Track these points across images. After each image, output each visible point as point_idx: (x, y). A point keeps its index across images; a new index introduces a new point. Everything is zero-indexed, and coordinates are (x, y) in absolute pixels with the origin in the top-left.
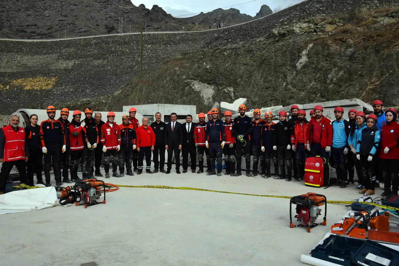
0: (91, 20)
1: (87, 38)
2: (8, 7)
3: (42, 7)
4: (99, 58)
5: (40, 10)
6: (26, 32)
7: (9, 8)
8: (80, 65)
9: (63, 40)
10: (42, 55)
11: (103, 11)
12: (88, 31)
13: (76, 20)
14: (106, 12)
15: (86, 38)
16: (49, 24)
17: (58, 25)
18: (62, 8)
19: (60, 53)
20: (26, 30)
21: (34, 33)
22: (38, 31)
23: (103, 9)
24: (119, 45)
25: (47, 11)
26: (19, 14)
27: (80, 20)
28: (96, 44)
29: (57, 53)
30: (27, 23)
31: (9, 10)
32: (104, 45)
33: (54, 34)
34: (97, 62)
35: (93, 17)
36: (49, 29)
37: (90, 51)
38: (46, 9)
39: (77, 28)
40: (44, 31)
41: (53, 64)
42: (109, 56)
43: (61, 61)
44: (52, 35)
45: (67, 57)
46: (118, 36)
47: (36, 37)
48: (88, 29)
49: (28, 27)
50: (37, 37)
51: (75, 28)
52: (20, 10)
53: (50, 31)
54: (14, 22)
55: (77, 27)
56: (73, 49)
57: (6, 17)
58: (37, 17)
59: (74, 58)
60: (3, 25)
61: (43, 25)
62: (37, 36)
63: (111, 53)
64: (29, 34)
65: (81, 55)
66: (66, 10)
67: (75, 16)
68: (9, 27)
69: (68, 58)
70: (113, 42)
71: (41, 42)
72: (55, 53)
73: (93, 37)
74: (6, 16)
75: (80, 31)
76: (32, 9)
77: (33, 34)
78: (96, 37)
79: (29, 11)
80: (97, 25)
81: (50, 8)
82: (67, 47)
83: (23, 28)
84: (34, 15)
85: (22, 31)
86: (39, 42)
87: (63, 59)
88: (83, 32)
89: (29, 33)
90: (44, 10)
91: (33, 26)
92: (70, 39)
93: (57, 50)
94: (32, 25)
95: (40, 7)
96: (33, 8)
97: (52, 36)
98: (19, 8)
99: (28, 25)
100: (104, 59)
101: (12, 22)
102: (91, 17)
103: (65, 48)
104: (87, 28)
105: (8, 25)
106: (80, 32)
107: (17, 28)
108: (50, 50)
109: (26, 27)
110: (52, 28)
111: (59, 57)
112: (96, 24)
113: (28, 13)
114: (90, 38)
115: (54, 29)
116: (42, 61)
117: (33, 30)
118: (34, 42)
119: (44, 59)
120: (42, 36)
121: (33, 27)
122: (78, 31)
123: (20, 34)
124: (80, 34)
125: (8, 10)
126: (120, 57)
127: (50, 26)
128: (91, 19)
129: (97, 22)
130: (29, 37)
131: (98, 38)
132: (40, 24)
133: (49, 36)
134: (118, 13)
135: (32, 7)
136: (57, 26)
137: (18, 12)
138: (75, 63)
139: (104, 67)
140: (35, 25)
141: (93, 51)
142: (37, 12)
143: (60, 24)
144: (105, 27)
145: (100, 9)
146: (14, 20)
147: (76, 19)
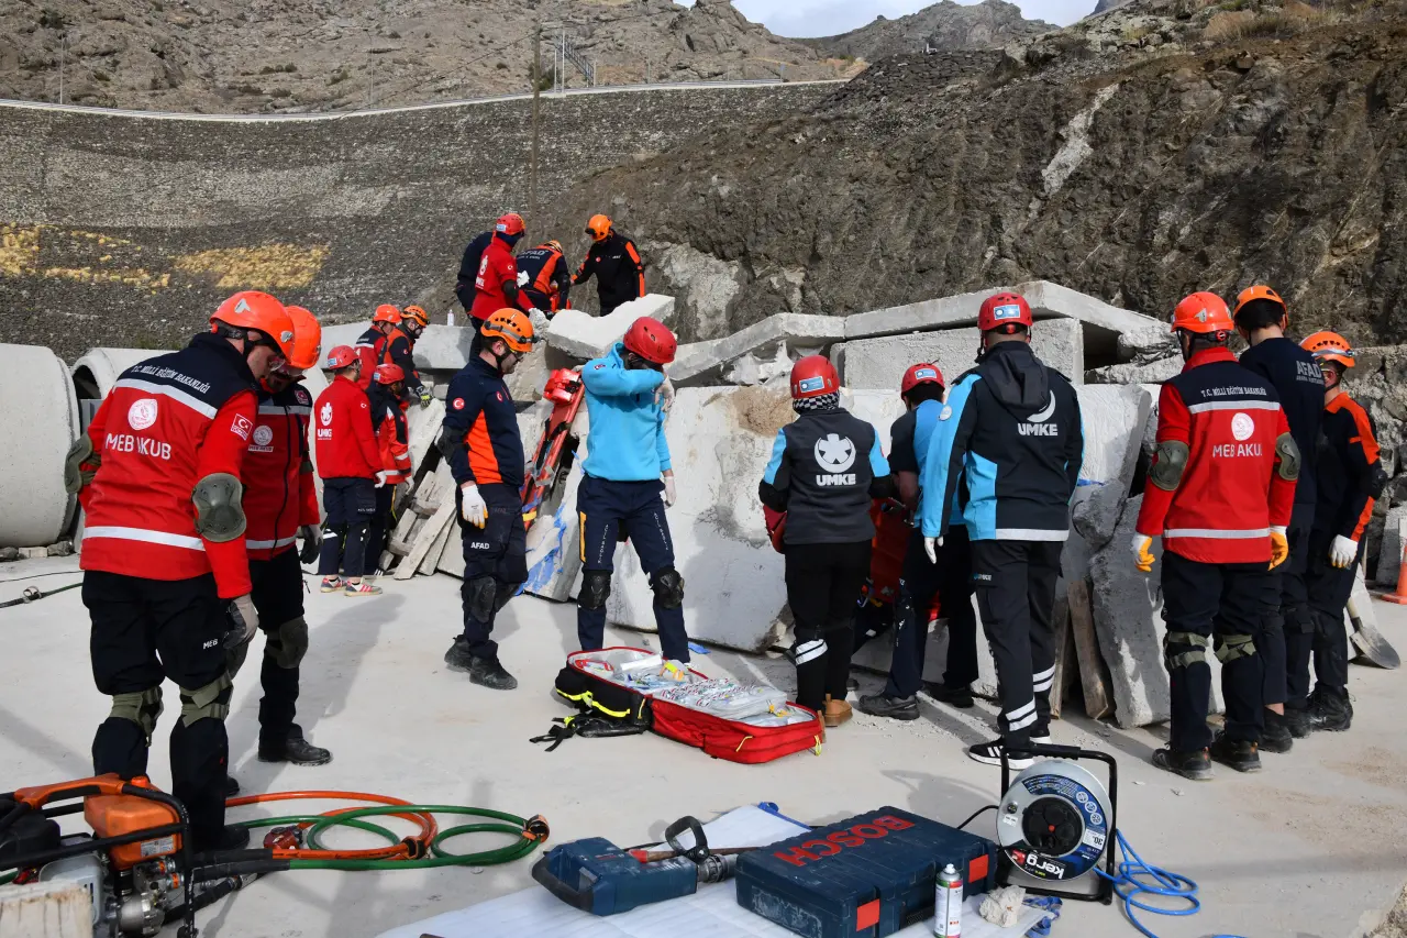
0: (481, 47)
1: (441, 109)
2: (204, 11)
3: (315, 7)
4: (479, 180)
5: (307, 16)
6: (258, 92)
7: (210, 15)
8: (414, 204)
9: (359, 117)
10: (285, 168)
11: (522, 18)
12: (467, 86)
13: (429, 49)
14: (534, 20)
15: (436, 109)
16: (336, 65)
17: (364, 67)
18: (383, 9)
19: (345, 160)
20: (259, 85)
21: (285, 94)
22: (298, 89)
23: (523, 10)
24: (550, 130)
25: (332, 21)
26: (240, 31)
27: (442, 47)
28: (470, 129)
29: (338, 159)
30: (264, 64)
31: (209, 19)
32: (497, 134)
33: (350, 97)
34: (470, 194)
35: (487, 39)
36: (335, 81)
37: (448, 155)
38: (329, 12)
39: (428, 78)
40: (320, 89)
41: (320, 200)
42: (512, 170)
43: (348, 190)
44: (342, 101)
45: (369, 177)
46: (549, 100)
47: (290, 110)
48: (467, 81)
49: (265, 76)
50: (294, 110)
51: (419, 78)
52: (242, 17)
53: (336, 88)
54: (221, 59)
55: (427, 74)
56: (391, 148)
57: (197, 45)
58: (299, 41)
59: (392, 179)
60: (185, 70)
61: (317, 67)
62: (293, 105)
63: (520, 160)
64: (269, 101)
65: (418, 168)
66: (398, 14)
67: (427, 36)
68: (207, 76)
69: (374, 177)
70: (528, 120)
71: (286, 123)
72: (332, 162)
73: (463, 106)
74: (196, 41)
75: (440, 85)
76: (284, 15)
77: (280, 101)
78: (472, 106)
79: (271, 19)
80: (501, 66)
81: (343, 9)
82: (371, 140)
83: (247, 78)
84: (288, 34)
85: (248, 90)
86: (279, 123)
87: (356, 181)
88: (449, 90)
89: (269, 97)
90: (322, 17)
91: (282, 71)
92: (385, 112)
93: (338, 150)
94: (279, 70)
95: (310, 8)
96: (286, 11)
97: (343, 105)
98: (240, 12)
99: (268, 70)
100: (496, 181)
101: (215, 59)
102: (481, 39)
103: (364, 144)
104: (462, 75)
105: (202, 72)
106: (440, 91)
107: (230, 78)
108: (314, 150)
109: (261, 77)
110: (345, 77)
111: (343, 175)
112: (497, 60)
113: (269, 27)
114: (451, 108)
115: (350, 82)
116: (285, 192)
117: (283, 86)
118: (263, 124)
119: (294, 184)
120: (310, 104)
121: (281, 75)
122: (432, 88)
123: (238, 99)
124: (438, 96)
125: (204, 19)
126: (551, 175)
127: (339, 71)
128: (481, 43)
129: (501, 53)
130: (266, 109)
131: (480, 107)
132: (304, 66)
133: (334, 107)
134: (574, 23)
135: (284, 6)
136: (364, 71)
137: (236, 27)
138: (395, 196)
139: (495, 210)
140: (290, 69)
141: (460, 155)
142: (300, 22)
143: (373, 63)
144: (527, 72)
145: (513, 8)
146: (223, 54)
147: (430, 46)
